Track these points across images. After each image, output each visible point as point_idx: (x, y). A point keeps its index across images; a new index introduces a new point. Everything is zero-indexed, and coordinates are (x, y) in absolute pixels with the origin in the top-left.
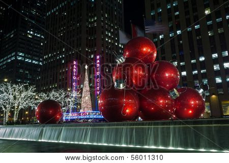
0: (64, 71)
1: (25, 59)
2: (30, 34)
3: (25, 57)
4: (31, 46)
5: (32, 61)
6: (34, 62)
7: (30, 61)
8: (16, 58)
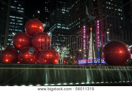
0: (79, 33)
1: (61, 27)
2: (63, 11)
3: (61, 26)
4: (65, 19)
5: (66, 28)
6: (67, 28)
7: (65, 28)
8: (56, 27)
